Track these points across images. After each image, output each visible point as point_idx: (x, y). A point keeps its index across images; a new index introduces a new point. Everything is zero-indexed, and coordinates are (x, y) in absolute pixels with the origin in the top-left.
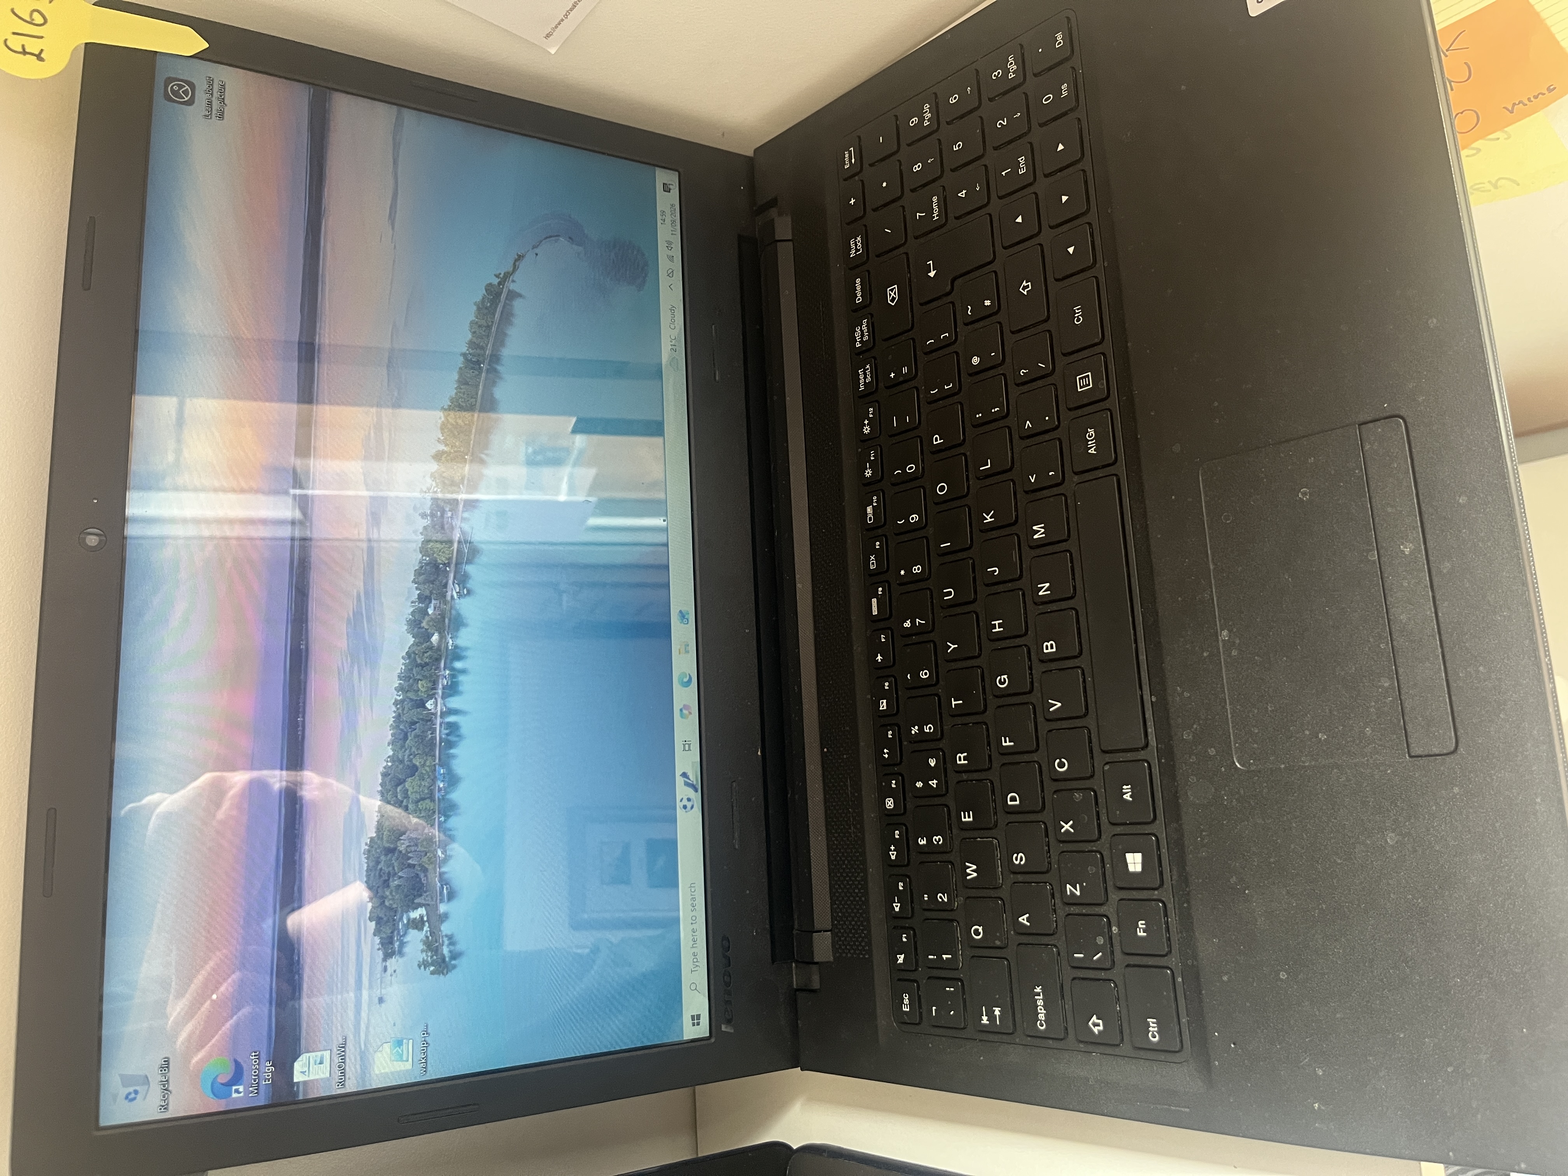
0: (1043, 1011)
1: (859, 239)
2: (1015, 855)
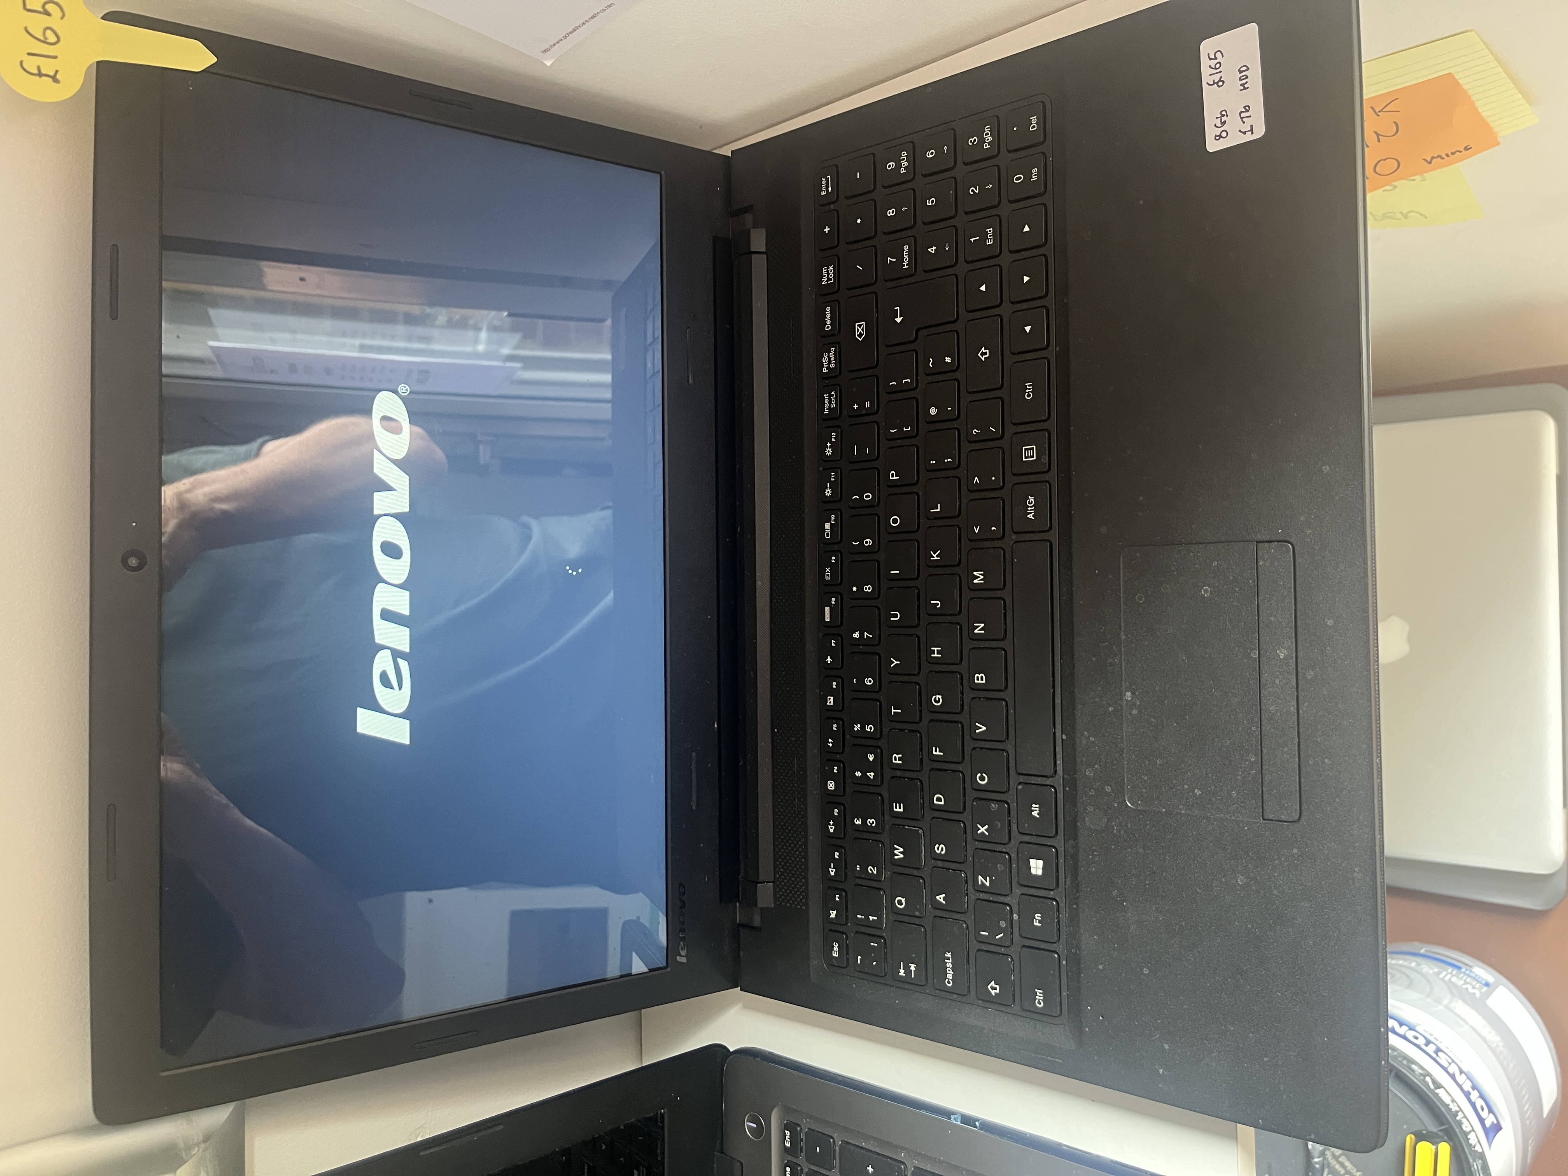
0: (951, 972)
1: (831, 268)
2: (937, 846)
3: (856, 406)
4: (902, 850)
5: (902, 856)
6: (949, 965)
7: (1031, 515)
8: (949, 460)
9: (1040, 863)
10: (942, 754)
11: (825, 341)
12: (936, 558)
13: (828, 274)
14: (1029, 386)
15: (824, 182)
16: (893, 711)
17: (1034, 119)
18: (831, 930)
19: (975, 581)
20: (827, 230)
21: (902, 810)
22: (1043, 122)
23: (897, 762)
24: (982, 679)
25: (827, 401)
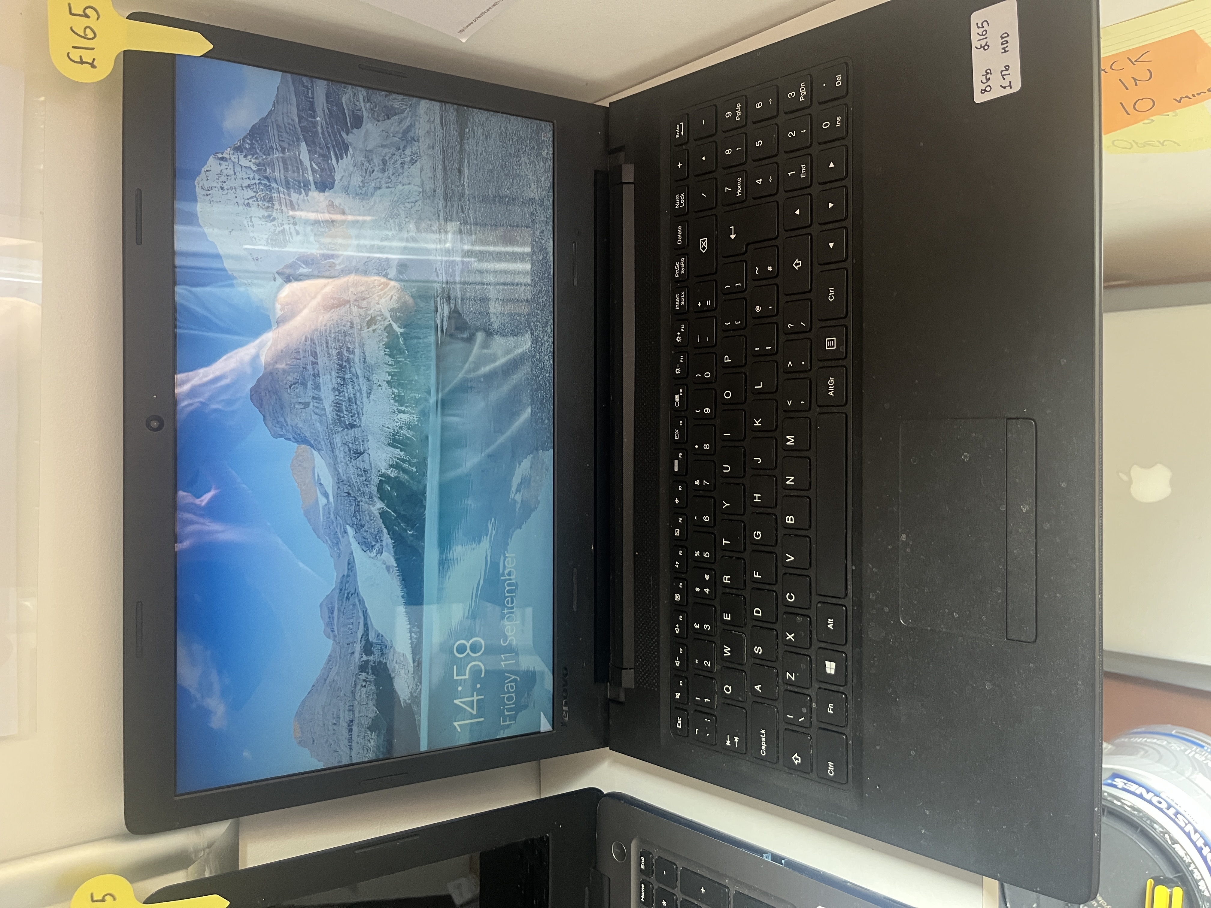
0: (765, 745)
1: (682, 195)
2: (756, 647)
3: (699, 304)
4: (729, 649)
5: (729, 654)
6: (763, 739)
7: (832, 392)
8: (769, 348)
9: (833, 665)
10: (760, 577)
11: (677, 252)
12: (758, 425)
13: (680, 200)
14: (832, 290)
15: (678, 128)
16: (724, 542)
17: (839, 78)
18: (676, 708)
19: (788, 444)
20: (680, 165)
21: (729, 619)
22: (846, 80)
23: (727, 581)
24: (792, 520)
25: (678, 300)
